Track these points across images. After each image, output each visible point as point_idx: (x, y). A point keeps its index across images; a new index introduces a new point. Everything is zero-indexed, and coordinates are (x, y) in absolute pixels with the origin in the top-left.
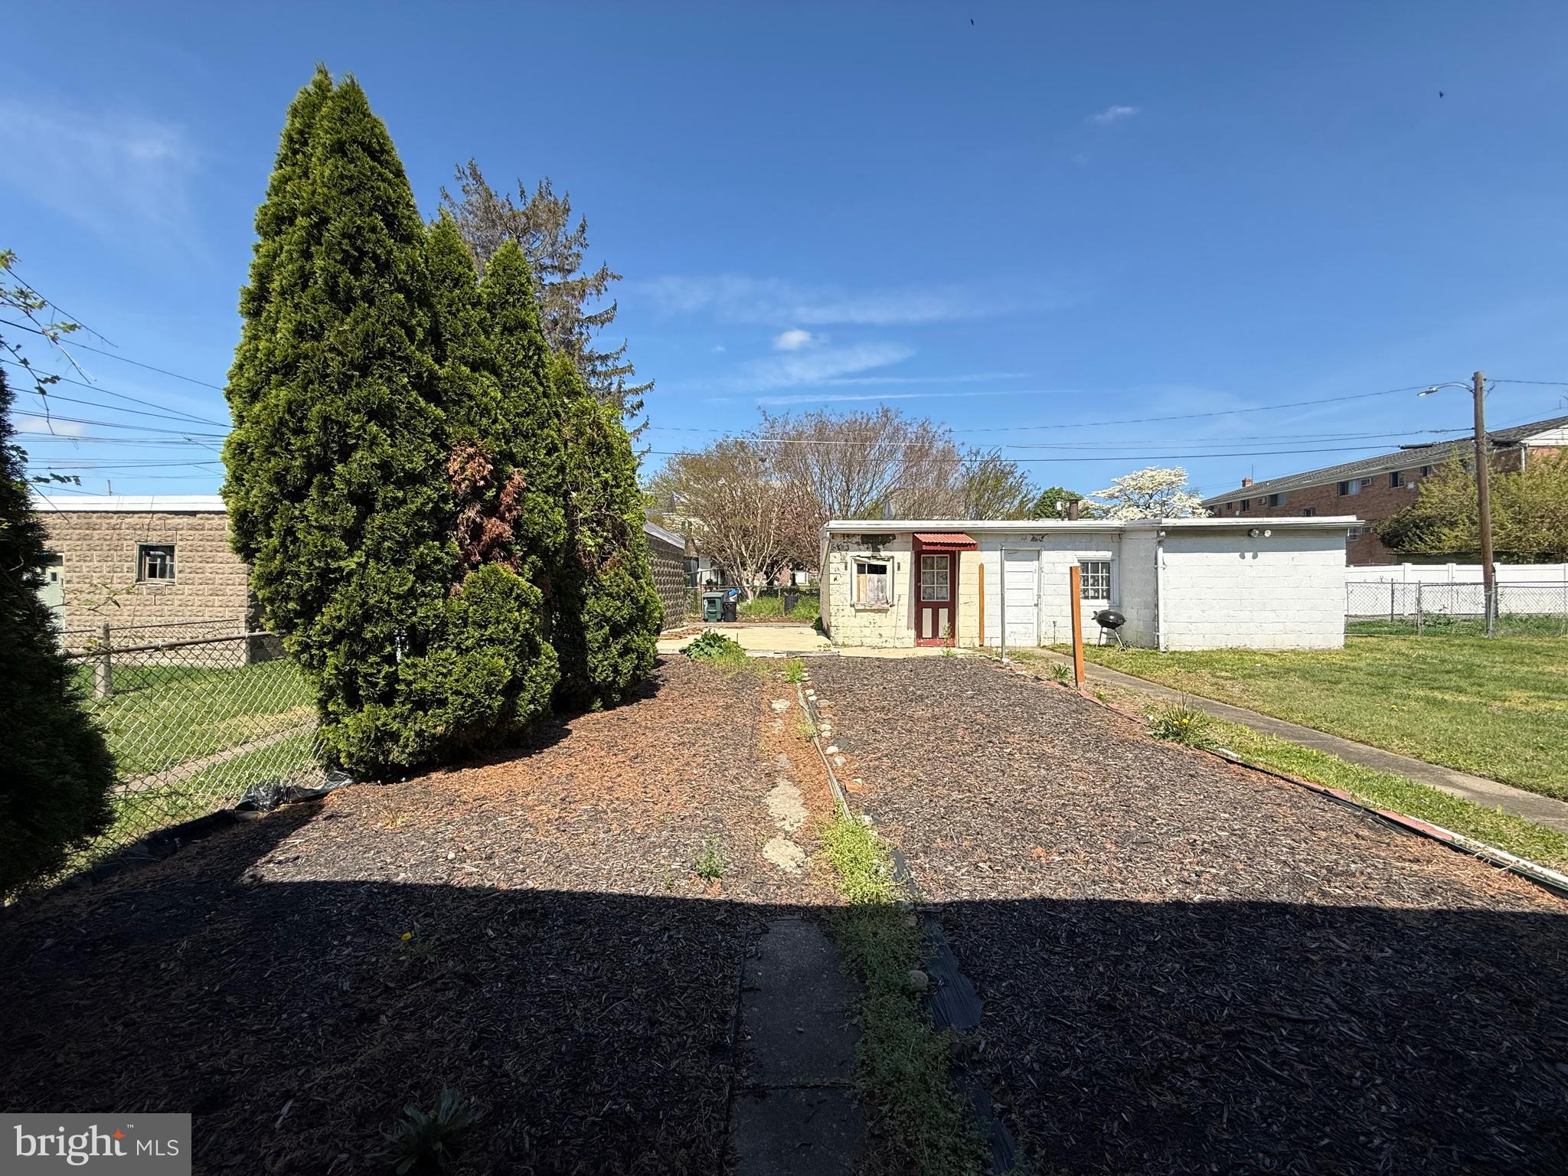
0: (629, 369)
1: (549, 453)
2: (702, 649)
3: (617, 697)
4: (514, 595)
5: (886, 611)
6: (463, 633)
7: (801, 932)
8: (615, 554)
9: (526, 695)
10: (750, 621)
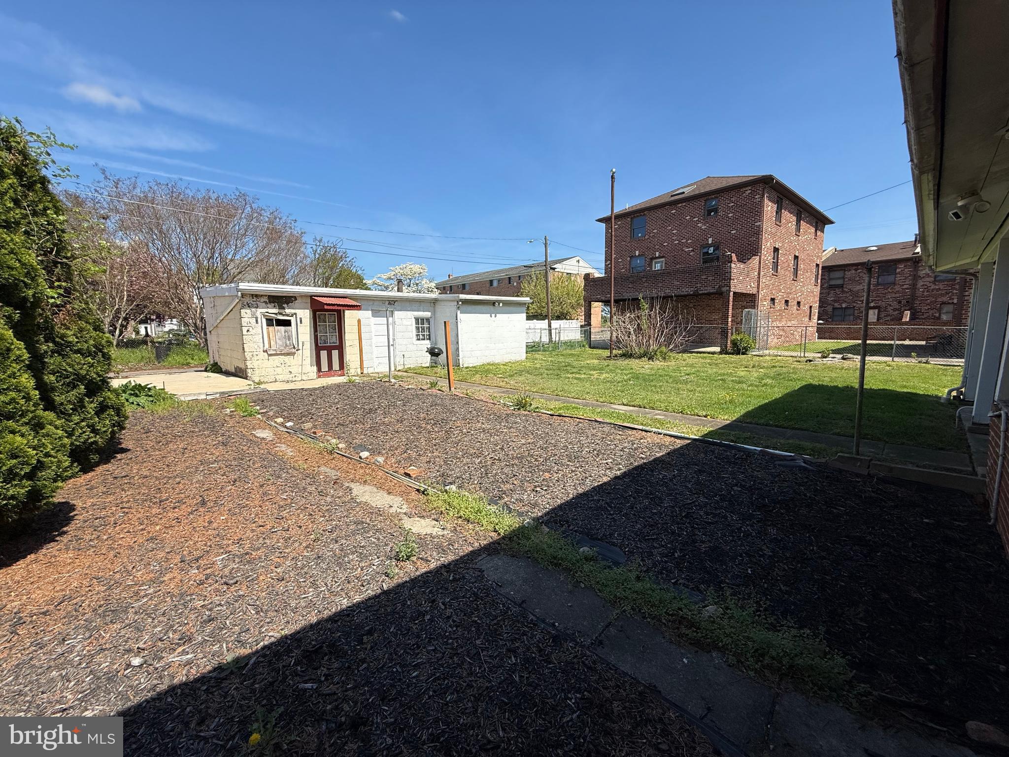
5: (293, 354)
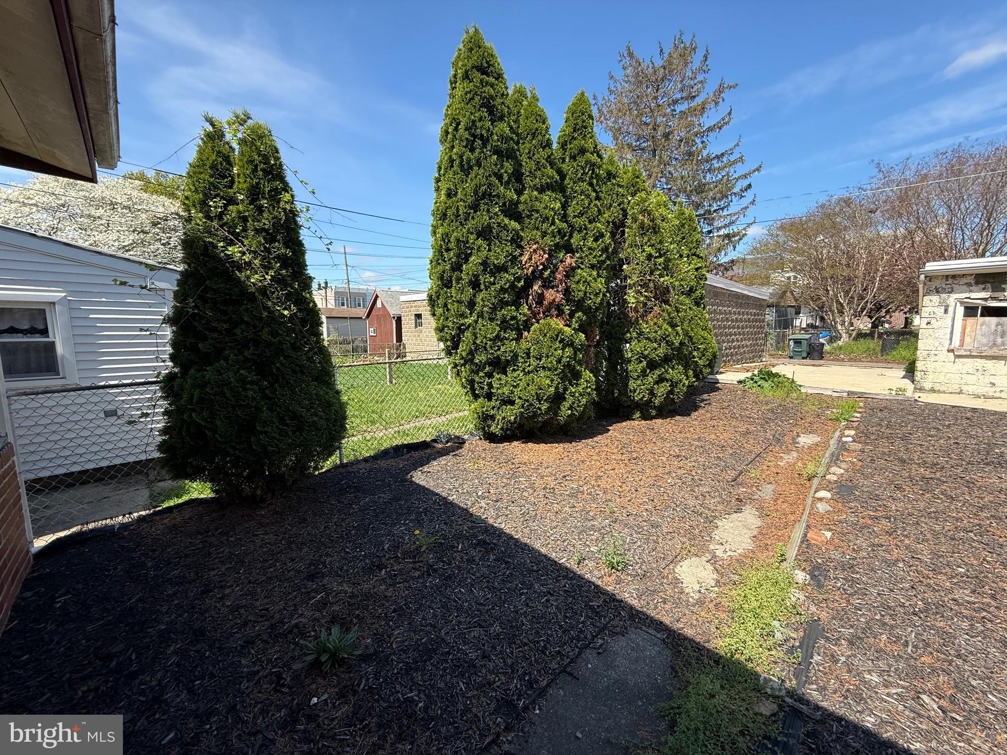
0: (741, 159)
1: (596, 240)
2: (756, 382)
3: (654, 413)
4: (559, 339)
6: (527, 362)
7: (651, 651)
8: (655, 308)
9: (566, 404)
10: (838, 360)
